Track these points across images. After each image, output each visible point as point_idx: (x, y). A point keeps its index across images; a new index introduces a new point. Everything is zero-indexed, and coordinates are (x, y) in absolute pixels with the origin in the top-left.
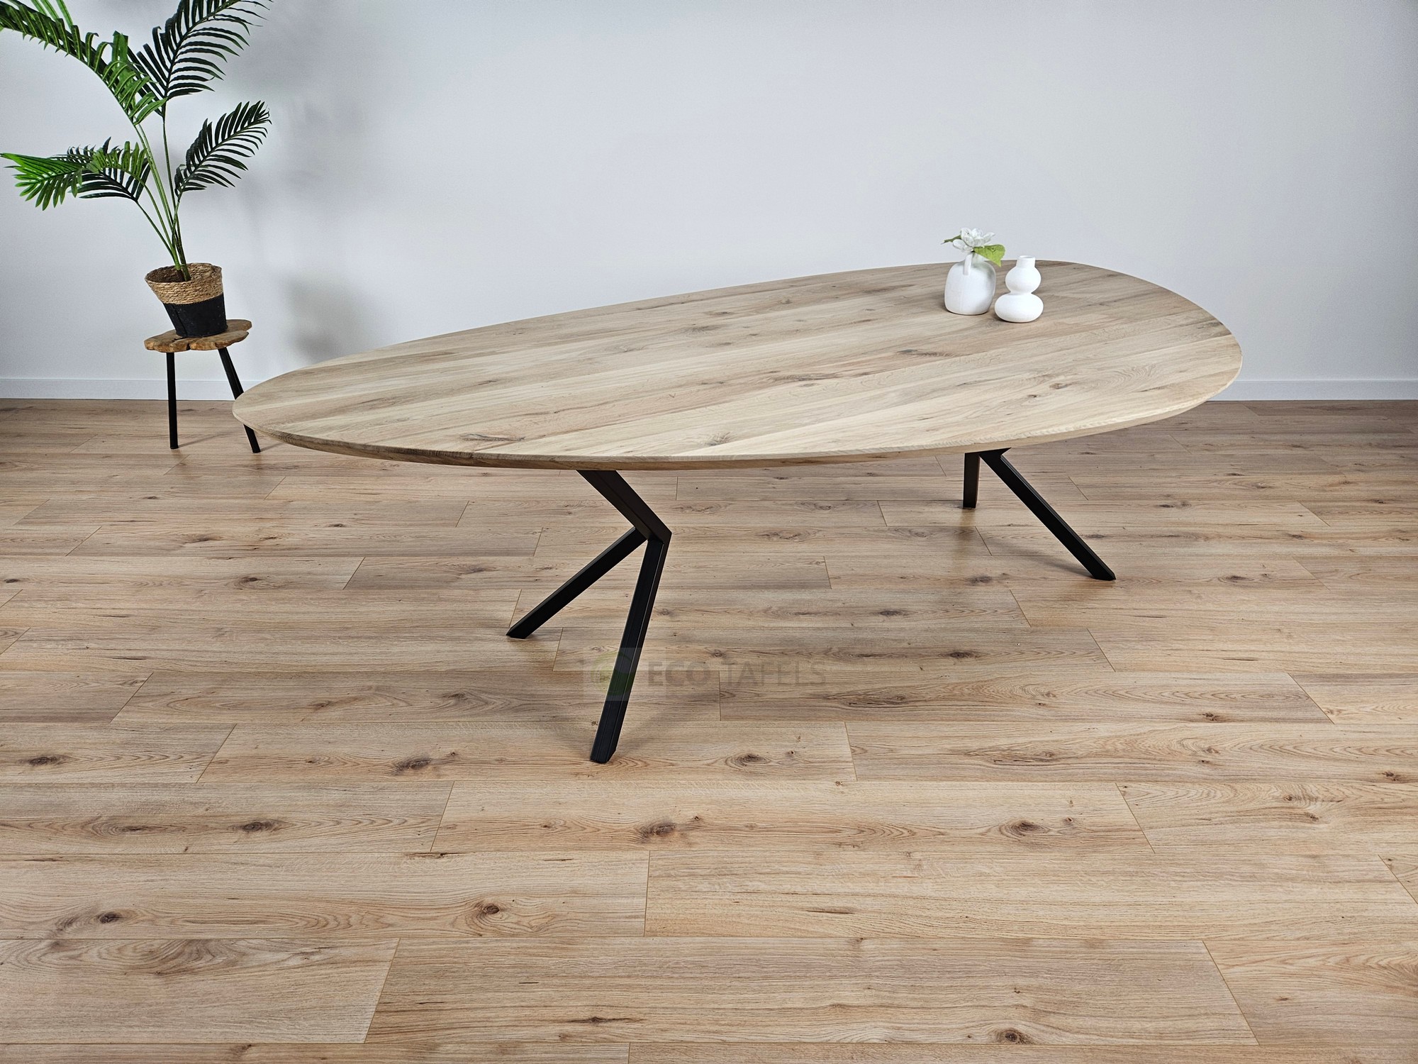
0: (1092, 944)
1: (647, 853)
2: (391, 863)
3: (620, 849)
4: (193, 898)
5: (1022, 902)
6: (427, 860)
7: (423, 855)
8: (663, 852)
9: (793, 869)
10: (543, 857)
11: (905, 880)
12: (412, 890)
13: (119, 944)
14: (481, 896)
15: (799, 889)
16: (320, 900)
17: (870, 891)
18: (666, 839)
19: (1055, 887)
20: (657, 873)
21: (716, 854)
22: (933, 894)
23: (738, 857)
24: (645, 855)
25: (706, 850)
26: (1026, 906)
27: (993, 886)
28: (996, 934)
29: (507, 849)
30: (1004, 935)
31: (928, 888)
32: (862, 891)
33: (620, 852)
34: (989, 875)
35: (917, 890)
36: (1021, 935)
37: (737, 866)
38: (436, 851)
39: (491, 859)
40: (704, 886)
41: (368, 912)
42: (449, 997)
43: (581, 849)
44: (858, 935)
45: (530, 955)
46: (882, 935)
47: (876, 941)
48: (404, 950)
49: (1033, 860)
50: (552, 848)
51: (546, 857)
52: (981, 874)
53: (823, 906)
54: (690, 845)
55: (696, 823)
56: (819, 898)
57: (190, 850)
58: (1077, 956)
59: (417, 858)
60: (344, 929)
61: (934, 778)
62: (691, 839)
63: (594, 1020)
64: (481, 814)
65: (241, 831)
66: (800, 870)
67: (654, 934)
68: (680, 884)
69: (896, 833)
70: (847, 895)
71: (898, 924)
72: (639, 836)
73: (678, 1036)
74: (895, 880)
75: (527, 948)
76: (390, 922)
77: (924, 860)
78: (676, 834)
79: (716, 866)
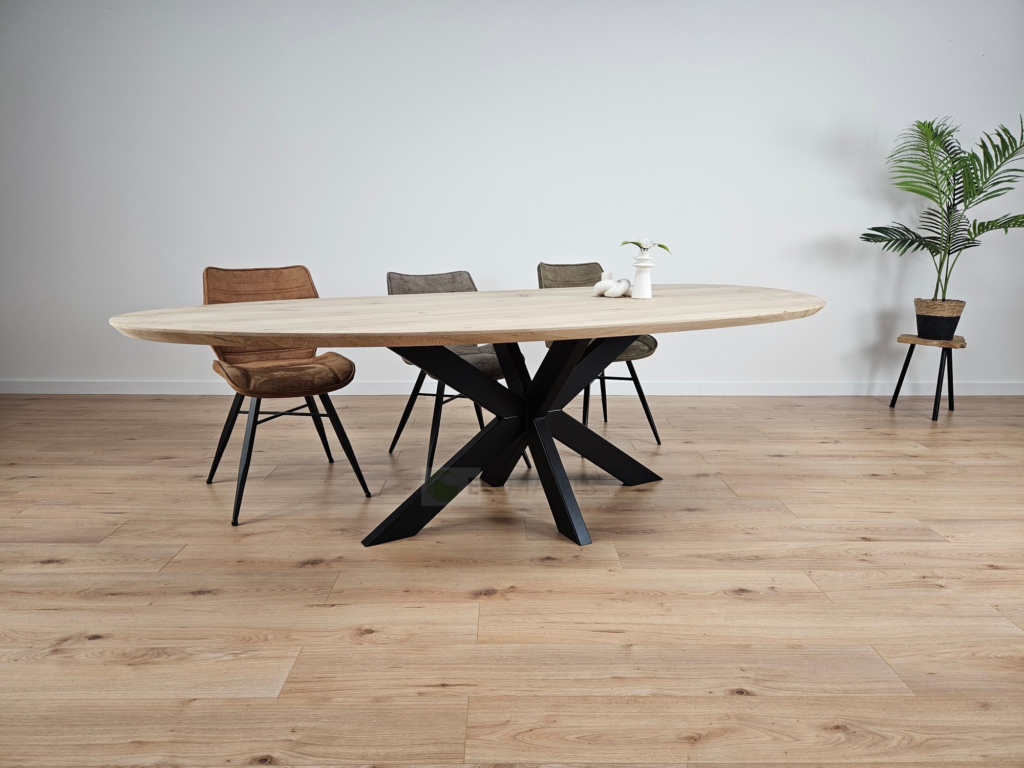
0: (793, 647)
1: (478, 604)
2: (296, 610)
3: (461, 602)
4: (156, 627)
5: (742, 627)
6: (322, 608)
7: (320, 606)
8: (488, 603)
9: (581, 611)
10: (404, 606)
11: (660, 616)
12: (311, 622)
13: (101, 650)
14: (361, 625)
15: (585, 621)
16: (246, 628)
17: (635, 622)
18: (491, 597)
19: (766, 620)
20: (484, 614)
21: (526, 604)
22: (680, 623)
23: (543, 605)
24: (476, 604)
25: (520, 602)
26: (746, 629)
27: (722, 619)
28: (726, 643)
29: (379, 602)
30: (732, 643)
31: (676, 620)
32: (630, 622)
33: (459, 604)
34: (719, 614)
35: (668, 621)
36: (743, 643)
37: (541, 610)
38: (329, 603)
39: (367, 607)
40: (518, 620)
41: (280, 633)
42: (338, 675)
43: (430, 602)
44: (629, 644)
45: (396, 653)
46: (645, 643)
47: (641, 646)
48: (306, 652)
49: (748, 607)
50: (411, 602)
51: (406, 606)
52: (713, 614)
53: (603, 629)
54: (508, 600)
55: (512, 590)
56: (599, 625)
57: (153, 604)
58: (783, 653)
59: (315, 607)
60: (263, 641)
61: (676, 568)
62: (509, 597)
63: (443, 685)
64: (360, 586)
65: (190, 595)
66: (587, 612)
67: (484, 642)
68: (502, 619)
69: (652, 594)
70: (619, 623)
71: (656, 638)
72: (472, 595)
73: (503, 693)
74: (653, 617)
75: (394, 650)
76: (296, 638)
77: (673, 606)
78: (498, 595)
79: (525, 610)
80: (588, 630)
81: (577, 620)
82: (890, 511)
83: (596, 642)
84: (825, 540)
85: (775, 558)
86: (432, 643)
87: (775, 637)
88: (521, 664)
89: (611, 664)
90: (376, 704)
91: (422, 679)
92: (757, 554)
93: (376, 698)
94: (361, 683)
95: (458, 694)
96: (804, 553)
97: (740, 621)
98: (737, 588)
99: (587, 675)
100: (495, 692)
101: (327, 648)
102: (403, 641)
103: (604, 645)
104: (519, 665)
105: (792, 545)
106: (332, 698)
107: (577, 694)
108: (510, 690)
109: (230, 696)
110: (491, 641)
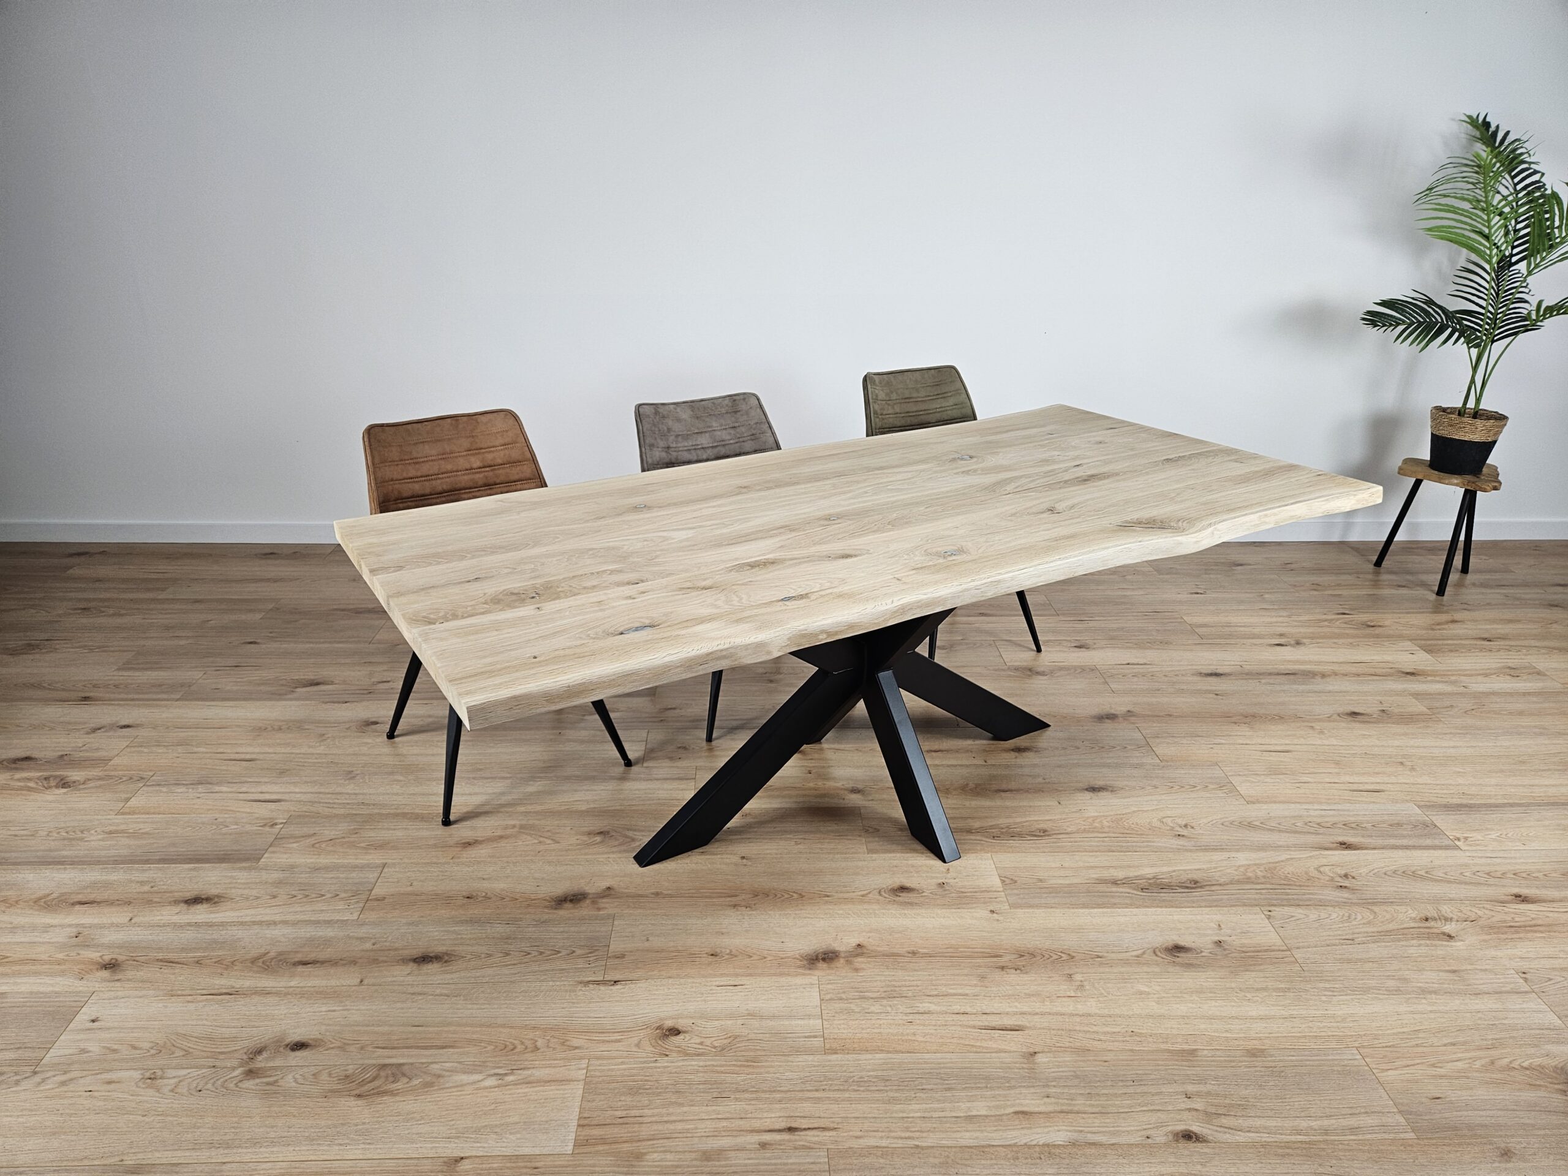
0: (1253, 1053)
1: (816, 978)
2: (566, 991)
3: (789, 975)
4: (379, 1026)
5: (1183, 1017)
6: (602, 988)
7: (597, 983)
8: (831, 977)
9: (960, 991)
10: (714, 984)
11: (1069, 999)
12: (592, 1015)
13: (313, 1069)
14: (661, 1019)
15: (969, 1010)
16: (503, 1026)
17: (1037, 1011)
18: (832, 966)
19: (1214, 1003)
20: (828, 997)
21: (883, 978)
22: (1098, 1011)
23: (905, 981)
24: (814, 979)
25: (873, 975)
26: (1187, 1021)
27: (1154, 1004)
28: (1163, 1046)
29: (678, 976)
30: (1169, 1046)
31: (1092, 1006)
32: (1030, 1010)
33: (789, 978)
34: (1149, 994)
35: (1081, 1008)
36: (1186, 1047)
37: (905, 989)
38: (609, 979)
39: (664, 985)
40: (876, 1008)
41: (552, 1036)
42: (646, 1112)
43: (751, 975)
44: (1031, 1050)
45: (718, 1072)
46: (1054, 1049)
47: (1049, 1055)
48: (595, 1070)
49: (1190, 979)
50: (722, 975)
51: (717, 983)
52: (1141, 993)
53: (993, 1024)
54: (856, 970)
55: (859, 950)
56: (989, 1018)
57: (366, 982)
58: (1240, 1064)
59: (591, 986)
60: (532, 1052)
61: (1085, 906)
62: (857, 965)
63: (791, 1130)
64: (647, 944)
65: (411, 964)
66: (967, 992)
67: (835, 1052)
68: (853, 1006)
69: (1055, 957)
70: (1015, 1013)
71: (1068, 1039)
72: (805, 962)
73: (872, 1142)
74: (1060, 1000)
75: (713, 1066)
76: (577, 1045)
77: (1085, 980)
78: (842, 961)
79: (885, 989)
80: (974, 1027)
81: (957, 1008)
82: (1378, 787)
83: (987, 1048)
84: (1288, 848)
85: (1220, 885)
86: (763, 1053)
87: (1228, 1035)
88: (891, 1090)
89: (1010, 1088)
90: (706, 1163)
91: (761, 1118)
92: (1195, 876)
93: (704, 1153)
94: (680, 1126)
95: (812, 1145)
96: (1260, 874)
97: (1178, 1006)
98: (1170, 944)
99: (980, 1108)
100: (861, 1141)
101: (622, 1063)
102: (723, 1049)
103: (999, 1054)
104: (887, 1091)
105: (1243, 858)
106: (645, 1154)
107: (972, 1143)
108: (882, 1137)
109: (508, 1152)
110: (844, 1050)
